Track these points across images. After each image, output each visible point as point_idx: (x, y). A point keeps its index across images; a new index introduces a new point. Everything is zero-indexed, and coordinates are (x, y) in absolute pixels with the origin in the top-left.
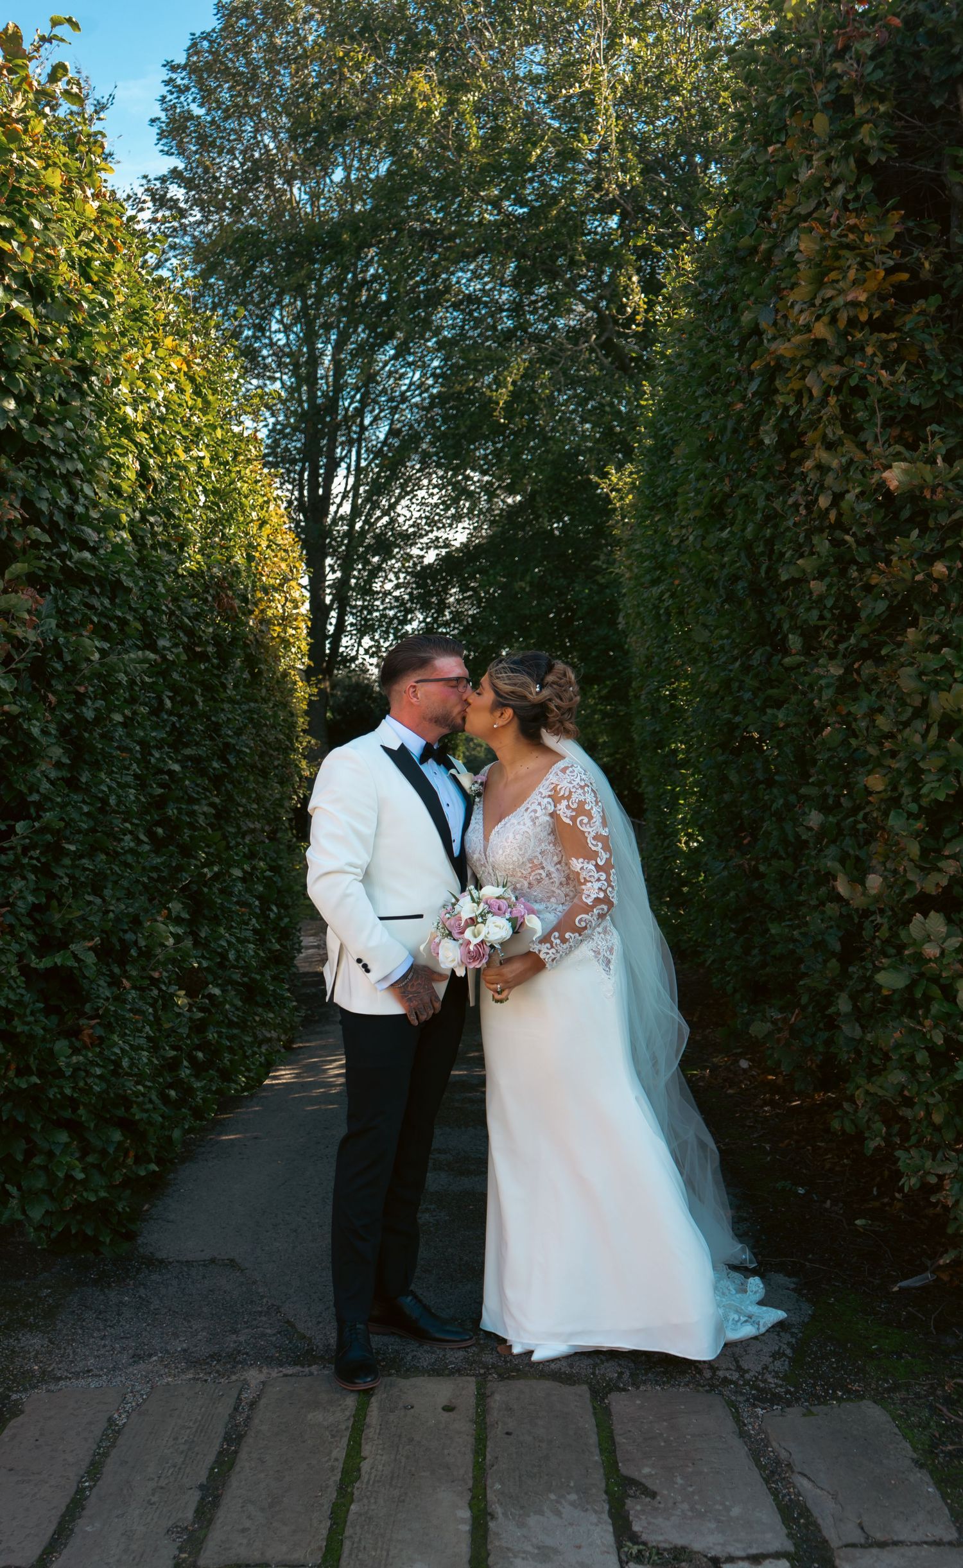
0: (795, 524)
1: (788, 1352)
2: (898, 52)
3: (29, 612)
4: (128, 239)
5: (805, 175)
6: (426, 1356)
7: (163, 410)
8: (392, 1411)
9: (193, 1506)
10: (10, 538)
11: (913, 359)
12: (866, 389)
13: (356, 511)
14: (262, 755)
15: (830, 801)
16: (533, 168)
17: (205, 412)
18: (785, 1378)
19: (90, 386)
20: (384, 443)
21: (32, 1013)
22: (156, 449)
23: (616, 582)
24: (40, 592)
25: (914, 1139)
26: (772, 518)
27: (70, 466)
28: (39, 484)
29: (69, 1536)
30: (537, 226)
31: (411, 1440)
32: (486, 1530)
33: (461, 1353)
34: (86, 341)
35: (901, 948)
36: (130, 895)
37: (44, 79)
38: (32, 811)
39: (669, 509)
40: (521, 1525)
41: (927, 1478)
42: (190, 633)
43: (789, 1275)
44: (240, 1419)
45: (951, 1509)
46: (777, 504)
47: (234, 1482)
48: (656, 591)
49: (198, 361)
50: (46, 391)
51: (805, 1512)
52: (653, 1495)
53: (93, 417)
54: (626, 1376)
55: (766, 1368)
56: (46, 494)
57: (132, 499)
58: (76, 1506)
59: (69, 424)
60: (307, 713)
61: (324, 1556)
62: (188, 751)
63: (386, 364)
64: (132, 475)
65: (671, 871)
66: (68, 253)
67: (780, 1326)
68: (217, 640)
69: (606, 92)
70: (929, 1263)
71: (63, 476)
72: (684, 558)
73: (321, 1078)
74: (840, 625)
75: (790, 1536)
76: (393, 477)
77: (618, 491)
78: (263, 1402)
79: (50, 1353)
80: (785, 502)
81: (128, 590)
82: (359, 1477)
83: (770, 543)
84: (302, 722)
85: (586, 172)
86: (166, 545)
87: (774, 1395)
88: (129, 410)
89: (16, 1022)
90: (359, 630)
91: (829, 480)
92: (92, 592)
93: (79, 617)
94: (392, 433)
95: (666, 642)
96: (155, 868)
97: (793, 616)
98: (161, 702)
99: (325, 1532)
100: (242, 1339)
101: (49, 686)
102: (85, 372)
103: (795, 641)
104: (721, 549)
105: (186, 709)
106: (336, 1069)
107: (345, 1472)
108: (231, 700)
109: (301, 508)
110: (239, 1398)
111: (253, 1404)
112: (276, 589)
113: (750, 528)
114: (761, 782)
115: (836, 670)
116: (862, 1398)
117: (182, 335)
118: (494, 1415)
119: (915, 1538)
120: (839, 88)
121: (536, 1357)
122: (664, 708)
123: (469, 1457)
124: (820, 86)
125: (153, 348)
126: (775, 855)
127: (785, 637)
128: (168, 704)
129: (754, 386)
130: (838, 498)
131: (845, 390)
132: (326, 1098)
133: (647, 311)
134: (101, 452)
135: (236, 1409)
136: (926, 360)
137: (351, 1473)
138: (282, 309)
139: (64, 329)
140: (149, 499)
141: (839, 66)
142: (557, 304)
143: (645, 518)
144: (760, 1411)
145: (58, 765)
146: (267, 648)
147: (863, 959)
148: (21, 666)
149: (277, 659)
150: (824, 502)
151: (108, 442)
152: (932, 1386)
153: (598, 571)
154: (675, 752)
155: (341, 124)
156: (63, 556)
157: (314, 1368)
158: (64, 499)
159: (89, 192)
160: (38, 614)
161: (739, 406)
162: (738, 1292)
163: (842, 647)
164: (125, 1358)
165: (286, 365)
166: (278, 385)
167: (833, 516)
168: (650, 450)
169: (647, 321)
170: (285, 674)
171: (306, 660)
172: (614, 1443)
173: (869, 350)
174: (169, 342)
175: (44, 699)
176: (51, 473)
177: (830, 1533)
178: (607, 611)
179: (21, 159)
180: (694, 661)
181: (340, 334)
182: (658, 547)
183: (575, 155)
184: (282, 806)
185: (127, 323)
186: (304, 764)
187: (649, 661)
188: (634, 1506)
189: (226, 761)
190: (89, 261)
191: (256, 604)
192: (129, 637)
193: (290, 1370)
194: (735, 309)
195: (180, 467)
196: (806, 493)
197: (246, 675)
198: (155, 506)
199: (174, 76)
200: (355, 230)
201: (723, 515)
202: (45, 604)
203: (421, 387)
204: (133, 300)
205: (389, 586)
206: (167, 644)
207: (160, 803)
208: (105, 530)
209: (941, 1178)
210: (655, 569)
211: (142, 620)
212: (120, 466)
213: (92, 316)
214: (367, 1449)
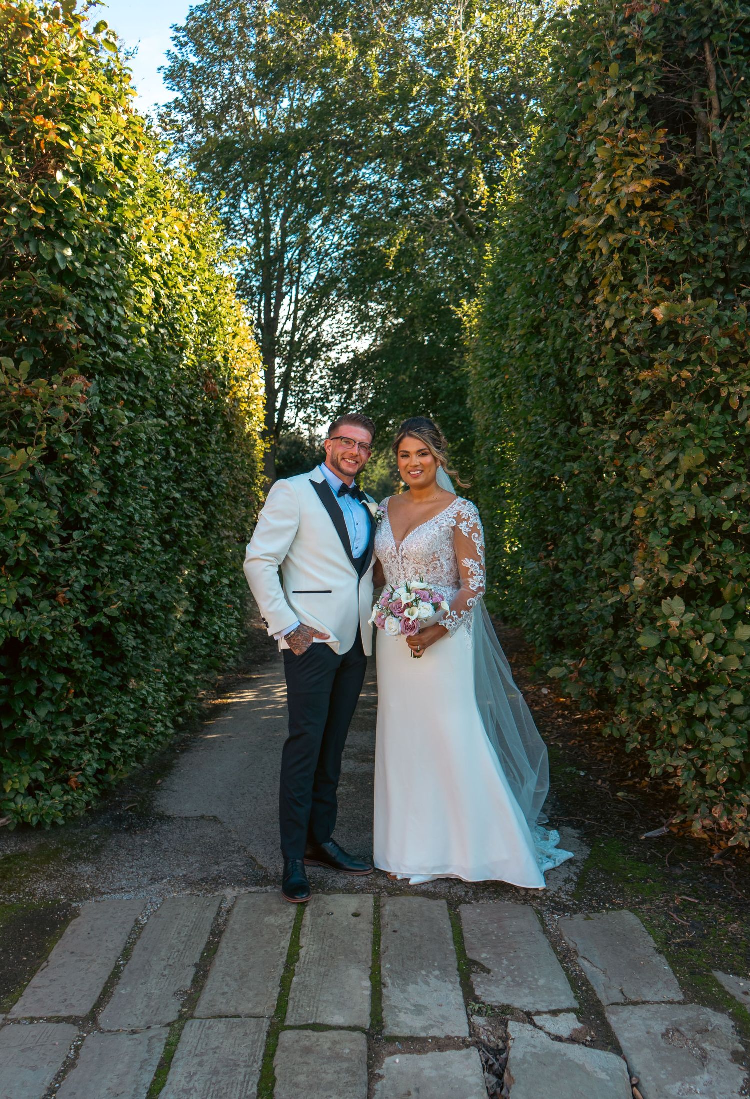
0: (590, 339)
1: (575, 878)
2: (666, 20)
3: (82, 392)
4: (148, 141)
5: (601, 103)
6: (341, 880)
7: (170, 257)
8: (319, 916)
9: (191, 978)
10: (68, 342)
11: (671, 229)
12: (638, 249)
13: (295, 328)
14: (234, 488)
15: (609, 523)
16: (414, 100)
17: (197, 259)
18: (573, 895)
19: (122, 241)
20: (314, 283)
21: (85, 657)
22: (166, 284)
23: (465, 376)
24: (88, 378)
25: (659, 743)
26: (573, 335)
27: (108, 294)
28: (88, 306)
29: (110, 997)
30: (416, 139)
31: (332, 935)
32: (381, 994)
33: (364, 879)
34: (119, 210)
35: (653, 620)
36: (148, 579)
37: (91, 30)
38: (84, 524)
39: (503, 328)
40: (404, 991)
41: (664, 960)
42: (188, 407)
43: (574, 828)
44: (221, 921)
45: (680, 980)
46: (577, 326)
47: (217, 962)
48: (493, 382)
49: (193, 225)
50: (93, 243)
51: (586, 982)
52: (488, 971)
53: (124, 261)
54: (470, 894)
55: (560, 889)
56: (92, 313)
57: (149, 317)
58: (115, 977)
59: (107, 266)
60: (263, 460)
61: (276, 1011)
62: (186, 485)
63: (316, 230)
64: (149, 301)
65: (500, 565)
66: (107, 149)
67: (570, 862)
68: (205, 412)
69: (463, 49)
70: (665, 821)
71: (104, 301)
72: (513, 361)
73: (272, 698)
74: (617, 406)
75: (576, 998)
76: (320, 305)
77: (468, 316)
78: (236, 910)
79: (97, 877)
80: (582, 324)
81: (147, 378)
82: (298, 960)
83: (571, 351)
84: (260, 466)
85: (450, 103)
86: (171, 349)
87: (566, 906)
88: (147, 257)
89: (74, 662)
90: (297, 406)
91: (613, 309)
92: (123, 379)
93: (114, 395)
94: (320, 277)
95: (499, 416)
96: (165, 562)
97: (586, 400)
98: (168, 452)
99: (276, 995)
100: (222, 868)
101: (95, 441)
102: (118, 230)
103: (587, 417)
104: (538, 355)
105: (185, 457)
106: (281, 692)
107: (289, 956)
108: (215, 452)
109: (259, 325)
110: (220, 908)
111: (229, 911)
112: (243, 379)
113: (559, 341)
114: (561, 509)
115: (615, 437)
116: (623, 908)
117: (182, 207)
118: (385, 920)
119: (657, 999)
120: (626, 44)
121: (411, 882)
122: (497, 459)
123: (370, 947)
124: (613, 43)
125: (164, 216)
126: (570, 557)
127: (581, 414)
128: (173, 454)
129: (564, 247)
130: (618, 322)
131: (626, 249)
132: (275, 712)
133: (489, 197)
134: (129, 284)
135: (218, 914)
136: (680, 229)
137: (293, 956)
138: (248, 193)
139: (104, 201)
140: (161, 317)
141: (626, 29)
142: (429, 191)
143: (485, 334)
144: (557, 917)
145: (101, 494)
146: (238, 417)
147: (628, 626)
148: (76, 428)
149: (244, 424)
150: (608, 324)
151: (134, 278)
152: (667, 901)
153: (454, 368)
154: (504, 488)
155: (288, 68)
156: (104, 355)
157: (269, 888)
158: (105, 317)
159: (121, 109)
160: (87, 393)
161: (553, 260)
162: (543, 839)
163: (619, 421)
164: (146, 881)
165: (250, 231)
166: (245, 243)
167: (614, 333)
168: (491, 289)
169: (489, 204)
170: (249, 435)
171: (263, 425)
172: (463, 938)
173: (642, 223)
174: (173, 212)
175: (92, 450)
176: (96, 299)
177: (602, 996)
178: (460, 395)
179: (75, 85)
180: (518, 429)
181: (286, 210)
182: (495, 354)
183: (442, 92)
184: (247, 521)
185: (147, 198)
186: (261, 494)
187: (487, 429)
188: (476, 979)
189: (211, 491)
190: (121, 155)
191: (231, 388)
192: (147, 409)
193: (253, 889)
194: (551, 194)
195: (181, 296)
196: (597, 318)
197: (224, 435)
198: (165, 322)
199: (179, 34)
200: (297, 141)
201: (540, 333)
202: (92, 387)
203: (338, 247)
204: (150, 183)
205: (316, 377)
206: (173, 414)
207: (168, 519)
208: (132, 338)
209: (676, 768)
210: (493, 368)
211: (156, 397)
212: (141, 295)
213: (123, 193)
214: (303, 941)
